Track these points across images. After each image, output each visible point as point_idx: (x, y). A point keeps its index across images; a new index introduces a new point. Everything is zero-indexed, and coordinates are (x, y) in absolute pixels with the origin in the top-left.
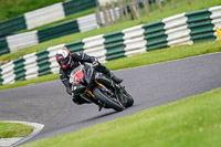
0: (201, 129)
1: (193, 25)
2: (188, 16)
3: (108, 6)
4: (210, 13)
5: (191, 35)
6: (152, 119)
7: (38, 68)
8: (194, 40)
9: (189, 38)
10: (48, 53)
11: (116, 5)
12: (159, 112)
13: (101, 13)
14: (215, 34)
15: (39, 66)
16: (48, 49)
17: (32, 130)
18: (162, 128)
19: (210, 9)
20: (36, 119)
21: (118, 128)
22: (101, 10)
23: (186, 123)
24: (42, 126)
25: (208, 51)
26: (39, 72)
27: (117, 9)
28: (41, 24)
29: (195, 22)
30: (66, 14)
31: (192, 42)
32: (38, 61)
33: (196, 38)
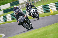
0: (46, 35)
1: (44, 8)
2: (43, 6)
3: (22, 4)
4: (49, 5)
5: (44, 11)
6: (33, 33)
7: (3, 20)
8: (44, 12)
9: (43, 12)
10: (6, 16)
11: (24, 3)
12: (35, 31)
13: (20, 6)
14: (50, 11)
15: (4, 19)
16: (6, 15)
17: (2, 36)
18: (36, 35)
19: (48, 4)
20: (3, 33)
21: (24, 35)
22: (20, 5)
23: (42, 34)
24: (5, 35)
25: (48, 15)
26: (4, 21)
27: (24, 4)
28: (5, 9)
29: (45, 8)
30: (11, 6)
31: (44, 13)
32: (4, 18)
33: (45, 12)
